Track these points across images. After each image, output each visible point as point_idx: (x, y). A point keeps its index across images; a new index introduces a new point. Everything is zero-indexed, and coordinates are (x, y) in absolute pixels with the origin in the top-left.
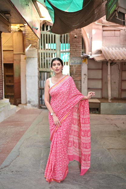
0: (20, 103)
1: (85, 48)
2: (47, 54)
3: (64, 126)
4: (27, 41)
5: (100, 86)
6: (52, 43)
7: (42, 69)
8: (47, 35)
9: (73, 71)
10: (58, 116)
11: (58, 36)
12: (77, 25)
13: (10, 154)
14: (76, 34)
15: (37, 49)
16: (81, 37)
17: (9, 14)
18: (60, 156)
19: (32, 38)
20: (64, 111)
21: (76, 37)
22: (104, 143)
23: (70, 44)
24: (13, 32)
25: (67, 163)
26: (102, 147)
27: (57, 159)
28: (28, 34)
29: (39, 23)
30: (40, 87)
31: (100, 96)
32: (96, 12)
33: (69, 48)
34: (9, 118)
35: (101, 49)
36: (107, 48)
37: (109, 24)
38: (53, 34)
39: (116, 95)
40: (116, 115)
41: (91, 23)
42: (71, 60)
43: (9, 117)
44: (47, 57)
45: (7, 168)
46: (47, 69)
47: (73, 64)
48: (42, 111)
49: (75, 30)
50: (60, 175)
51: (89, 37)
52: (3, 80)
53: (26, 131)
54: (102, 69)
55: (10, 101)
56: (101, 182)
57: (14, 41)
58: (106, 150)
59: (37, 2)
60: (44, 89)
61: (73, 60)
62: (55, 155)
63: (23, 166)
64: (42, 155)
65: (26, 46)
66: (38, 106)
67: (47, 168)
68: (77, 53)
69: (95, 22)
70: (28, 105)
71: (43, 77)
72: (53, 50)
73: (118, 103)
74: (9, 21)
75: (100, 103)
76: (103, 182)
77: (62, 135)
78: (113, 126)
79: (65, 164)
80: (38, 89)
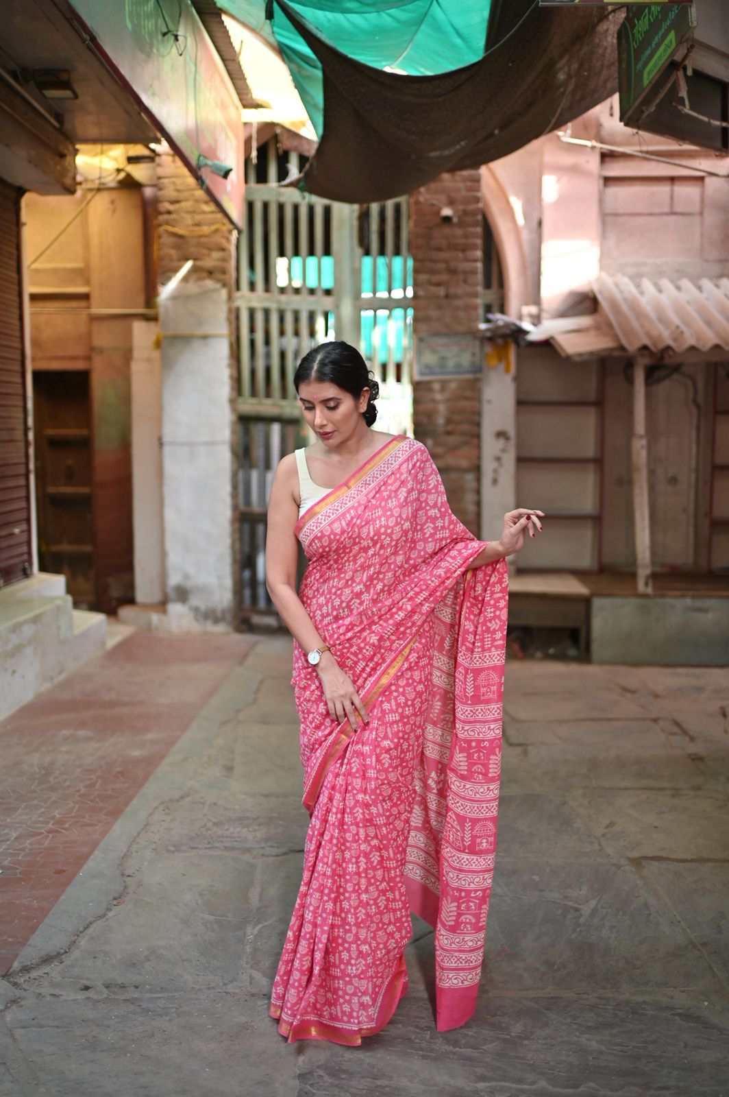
0: (130, 600)
1: (502, 284)
2: (282, 320)
3: (385, 724)
4: (166, 239)
5: (586, 502)
6: (311, 252)
7: (254, 401)
8: (281, 207)
9: (430, 415)
10: (351, 668)
11: (344, 213)
12: (452, 151)
13: (69, 888)
14: (451, 203)
15: (224, 285)
16: (480, 217)
17: (66, 85)
18: (364, 897)
19: (198, 225)
20: (381, 639)
21: (447, 220)
22: (611, 824)
23: (415, 260)
24: (91, 190)
25: (402, 938)
26: (596, 847)
27: (342, 909)
28: (173, 202)
29: (237, 137)
30: (242, 507)
31: (586, 560)
32: (561, 76)
33: (410, 281)
34: (68, 684)
35: (596, 288)
36: (626, 280)
37: (640, 144)
38: (319, 202)
39: (681, 551)
40: (681, 670)
41: (537, 136)
42: (419, 352)
43: (63, 676)
44: (282, 333)
45: (55, 970)
46: (284, 403)
47: (432, 373)
48: (256, 643)
49: (446, 176)
50: (363, 1006)
51: (526, 216)
52: (32, 466)
53: (162, 757)
54: (599, 404)
55: (69, 590)
56: (594, 1045)
57: (95, 243)
58: (619, 867)
59: (224, 17)
60: (263, 518)
61: (434, 351)
62: (331, 891)
63: (147, 959)
64: (254, 895)
65: (163, 273)
66: (229, 617)
67: (287, 962)
68: (458, 308)
69: (560, 133)
70: (175, 608)
71: (258, 453)
72: (319, 293)
73: (693, 597)
74: (68, 126)
75: (586, 601)
76: (603, 1048)
77: (371, 773)
78: (663, 731)
79: (392, 944)
80: (233, 521)
